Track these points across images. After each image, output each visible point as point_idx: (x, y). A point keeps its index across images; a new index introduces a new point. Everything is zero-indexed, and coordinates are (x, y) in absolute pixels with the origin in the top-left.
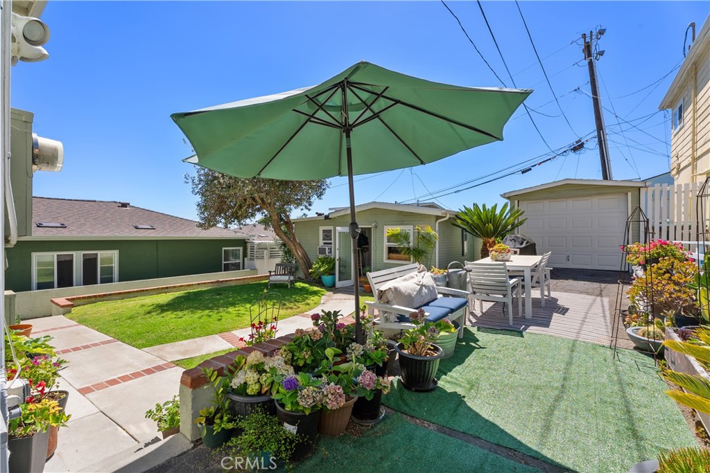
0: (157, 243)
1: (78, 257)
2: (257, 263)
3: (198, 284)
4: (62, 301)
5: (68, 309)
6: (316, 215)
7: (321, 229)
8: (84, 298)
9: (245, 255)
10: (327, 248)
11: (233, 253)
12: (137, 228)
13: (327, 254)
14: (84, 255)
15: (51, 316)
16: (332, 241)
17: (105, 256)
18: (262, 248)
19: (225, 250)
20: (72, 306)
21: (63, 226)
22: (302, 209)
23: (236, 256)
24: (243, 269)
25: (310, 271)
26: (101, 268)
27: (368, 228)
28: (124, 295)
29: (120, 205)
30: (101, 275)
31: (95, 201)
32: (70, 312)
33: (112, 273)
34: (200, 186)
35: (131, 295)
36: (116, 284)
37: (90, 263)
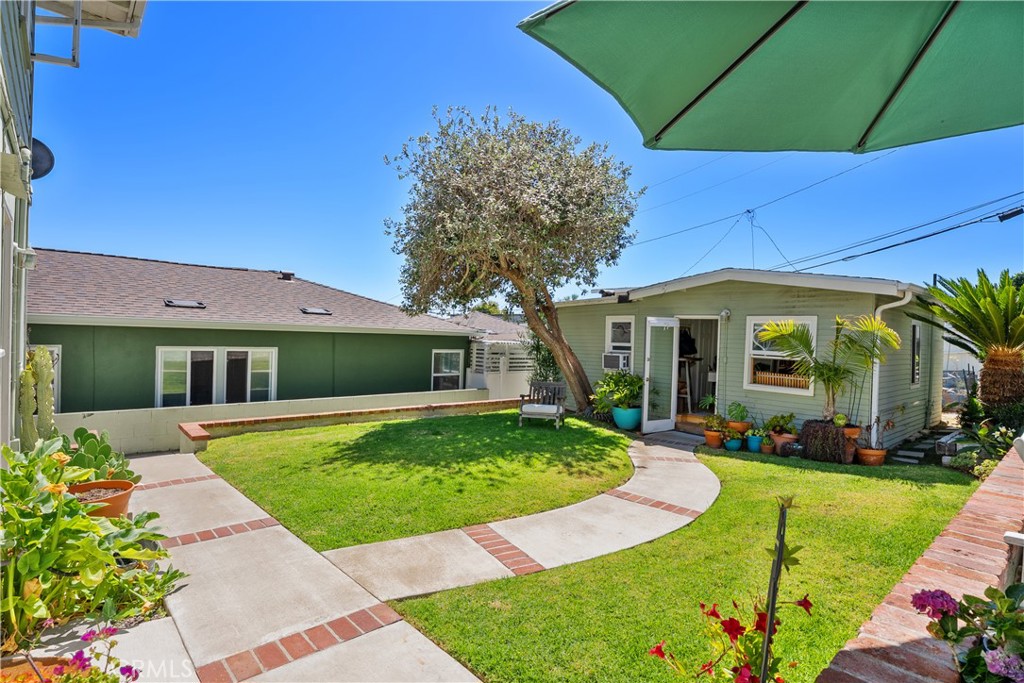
0: (333, 337)
1: (220, 356)
2: (489, 378)
3: (398, 411)
4: (194, 429)
5: (202, 442)
6: (600, 296)
7: (610, 320)
8: (226, 424)
9: (467, 364)
10: (621, 357)
11: (446, 358)
12: (305, 313)
13: (621, 365)
14: (228, 352)
15: (177, 451)
16: (632, 344)
17: (258, 356)
18: (497, 352)
19: (436, 354)
20: (209, 438)
21: (201, 307)
22: (578, 284)
23: (453, 365)
24: (464, 388)
25: (592, 397)
26: (252, 374)
27: (711, 320)
28: (287, 423)
29: (281, 276)
30: (252, 387)
31: (247, 270)
32: (204, 449)
33: (266, 384)
34: (408, 238)
35: (295, 424)
36: (273, 403)
37: (237, 366)
